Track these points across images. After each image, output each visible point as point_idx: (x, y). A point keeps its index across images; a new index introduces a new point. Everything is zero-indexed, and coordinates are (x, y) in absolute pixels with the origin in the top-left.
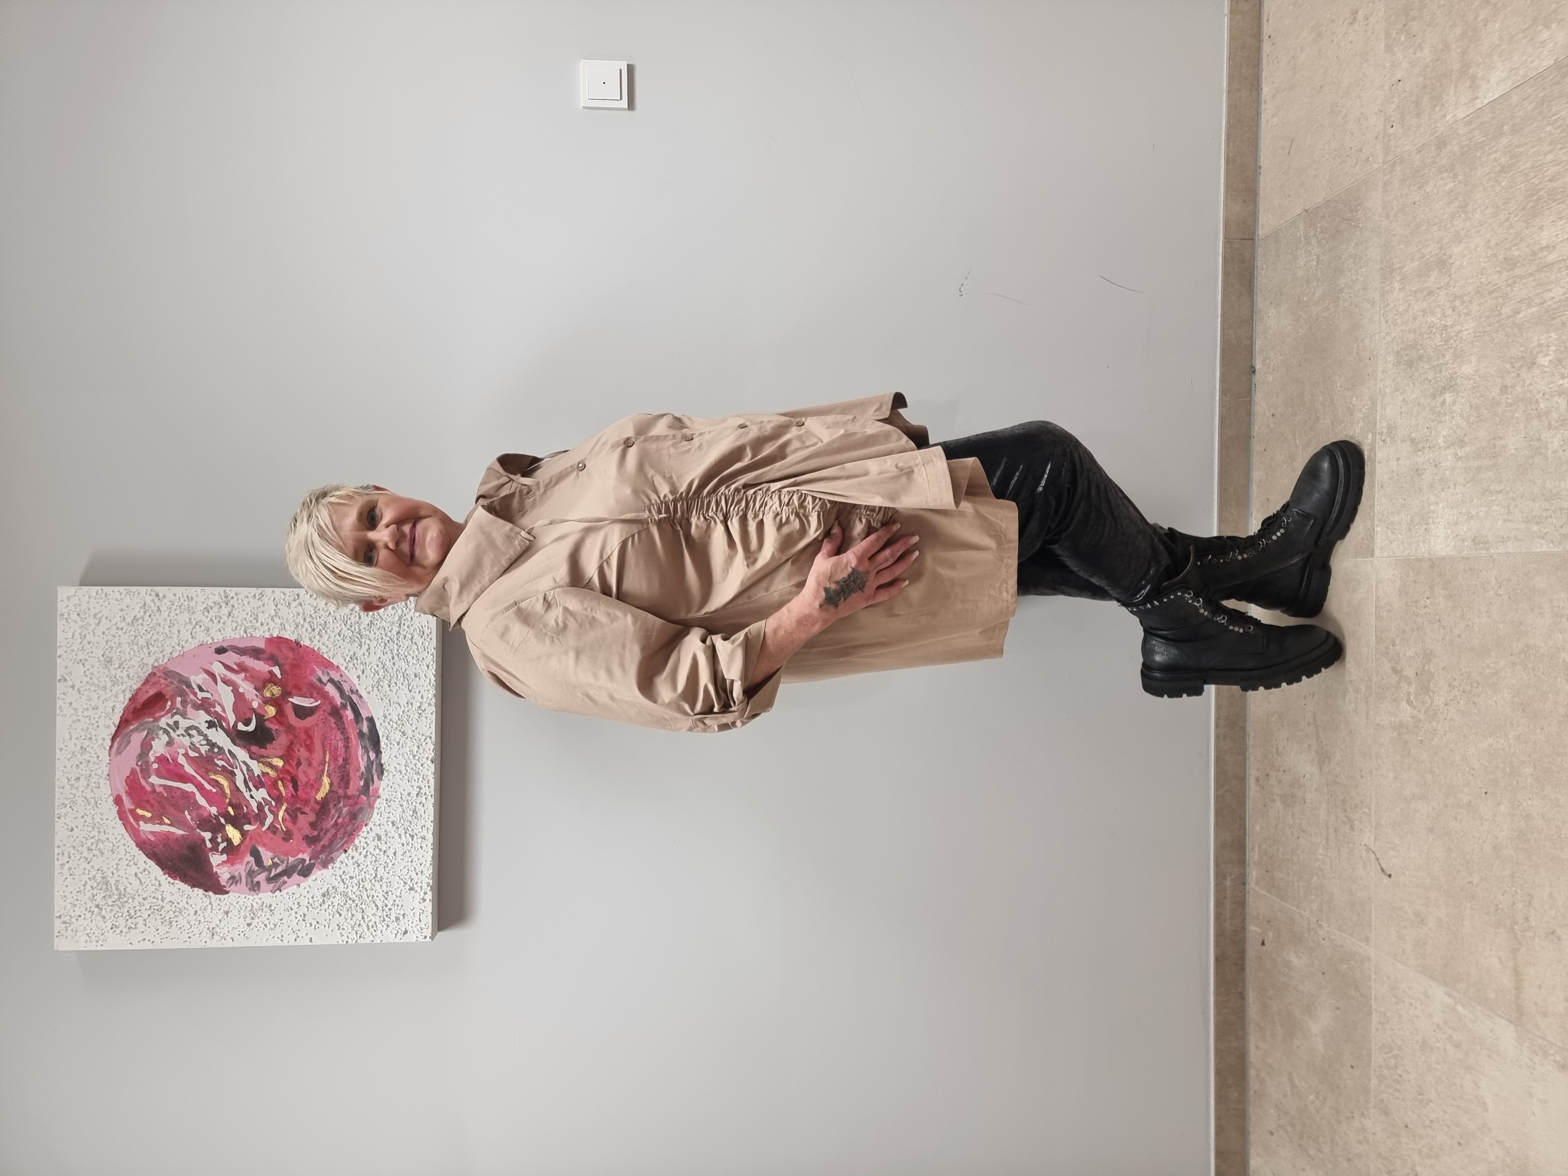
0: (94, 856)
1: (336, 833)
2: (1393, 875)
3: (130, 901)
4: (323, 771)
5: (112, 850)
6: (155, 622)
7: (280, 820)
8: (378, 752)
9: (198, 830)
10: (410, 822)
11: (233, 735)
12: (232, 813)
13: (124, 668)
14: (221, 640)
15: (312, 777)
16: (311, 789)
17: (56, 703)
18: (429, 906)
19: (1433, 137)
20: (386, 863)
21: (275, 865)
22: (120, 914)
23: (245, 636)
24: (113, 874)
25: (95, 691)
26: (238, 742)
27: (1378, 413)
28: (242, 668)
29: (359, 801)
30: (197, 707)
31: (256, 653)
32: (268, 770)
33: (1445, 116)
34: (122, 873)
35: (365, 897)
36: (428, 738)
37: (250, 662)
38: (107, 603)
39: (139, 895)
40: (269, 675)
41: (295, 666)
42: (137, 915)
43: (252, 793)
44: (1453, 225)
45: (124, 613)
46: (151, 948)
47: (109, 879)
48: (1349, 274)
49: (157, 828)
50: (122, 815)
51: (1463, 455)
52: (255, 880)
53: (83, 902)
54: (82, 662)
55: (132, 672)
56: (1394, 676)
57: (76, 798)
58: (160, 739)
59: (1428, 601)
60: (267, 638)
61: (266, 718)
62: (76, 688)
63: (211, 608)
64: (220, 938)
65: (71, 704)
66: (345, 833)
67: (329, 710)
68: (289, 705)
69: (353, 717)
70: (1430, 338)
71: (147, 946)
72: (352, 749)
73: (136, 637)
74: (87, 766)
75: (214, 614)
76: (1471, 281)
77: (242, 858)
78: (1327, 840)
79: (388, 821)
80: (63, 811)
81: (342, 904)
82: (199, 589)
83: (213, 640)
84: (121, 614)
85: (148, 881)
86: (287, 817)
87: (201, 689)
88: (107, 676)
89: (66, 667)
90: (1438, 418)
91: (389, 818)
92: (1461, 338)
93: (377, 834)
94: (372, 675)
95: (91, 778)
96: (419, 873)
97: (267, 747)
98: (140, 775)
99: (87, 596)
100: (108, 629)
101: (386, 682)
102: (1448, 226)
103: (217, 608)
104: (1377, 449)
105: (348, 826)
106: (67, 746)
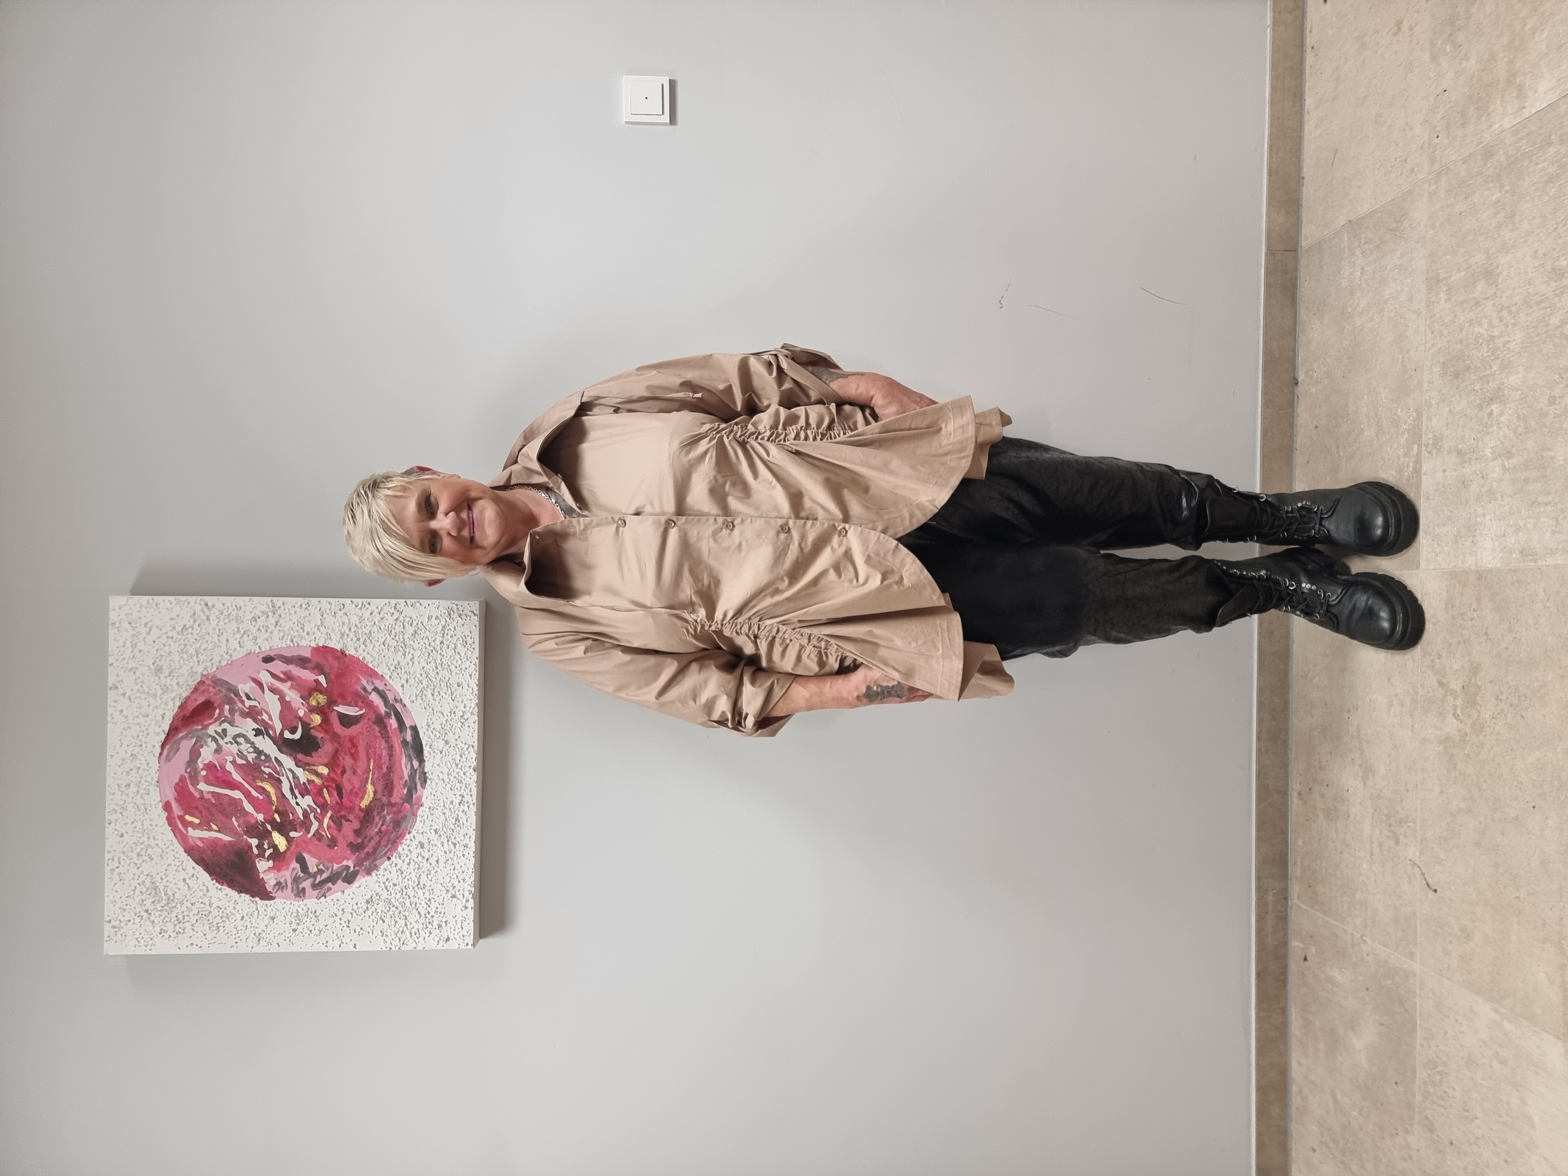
0: (143, 861)
1: (380, 841)
2: (1439, 890)
3: (179, 905)
4: (367, 779)
5: (161, 856)
6: (204, 631)
7: (326, 828)
8: (421, 761)
9: (245, 837)
10: (453, 830)
11: (280, 742)
12: (278, 820)
13: (174, 676)
14: (268, 650)
15: (357, 785)
16: (356, 797)
17: (107, 711)
18: (470, 914)
19: (1479, 147)
20: (428, 870)
21: (320, 872)
22: (169, 920)
24: (162, 879)
25: (145, 699)
26: (284, 749)
27: (1424, 424)
28: (289, 677)
29: (402, 809)
30: (245, 715)
31: (302, 662)
32: (313, 777)
33: (1491, 126)
34: (170, 878)
35: (408, 904)
36: (471, 747)
37: (296, 671)
38: (156, 613)
39: (187, 901)
40: (315, 684)
41: (340, 675)
42: (185, 920)
43: (297, 800)
44: (1499, 234)
45: (174, 622)
46: (199, 953)
47: (158, 884)
48: (1394, 285)
49: (206, 834)
50: (171, 821)
51: (1511, 466)
52: (301, 886)
53: (132, 907)
54: (133, 670)
55: (181, 680)
56: (1440, 689)
57: (127, 804)
58: (207, 745)
59: (1475, 614)
60: (313, 647)
61: (311, 726)
62: (127, 695)
63: (259, 617)
64: (266, 944)
65: (122, 711)
66: (388, 841)
67: (373, 719)
68: (335, 713)
69: (396, 726)
70: (1476, 348)
71: (195, 950)
72: (396, 757)
73: (185, 645)
74: (138, 773)
75: (262, 624)
76: (1518, 291)
77: (288, 865)
78: (1372, 854)
79: (430, 829)
80: (113, 817)
81: (386, 911)
82: (247, 599)
83: (260, 649)
84: (171, 623)
85: (196, 887)
86: (332, 824)
87: (249, 697)
88: (157, 684)
89: (117, 675)
90: (1485, 430)
91: (431, 826)
92: (1509, 348)
93: (420, 842)
94: (416, 684)
95: (141, 785)
96: (461, 881)
97: (313, 754)
98: (189, 783)
99: (138, 605)
100: (158, 638)
101: (429, 691)
102: (1494, 236)
103: (264, 617)
104: (1423, 460)
105: (392, 833)
106: (117, 753)
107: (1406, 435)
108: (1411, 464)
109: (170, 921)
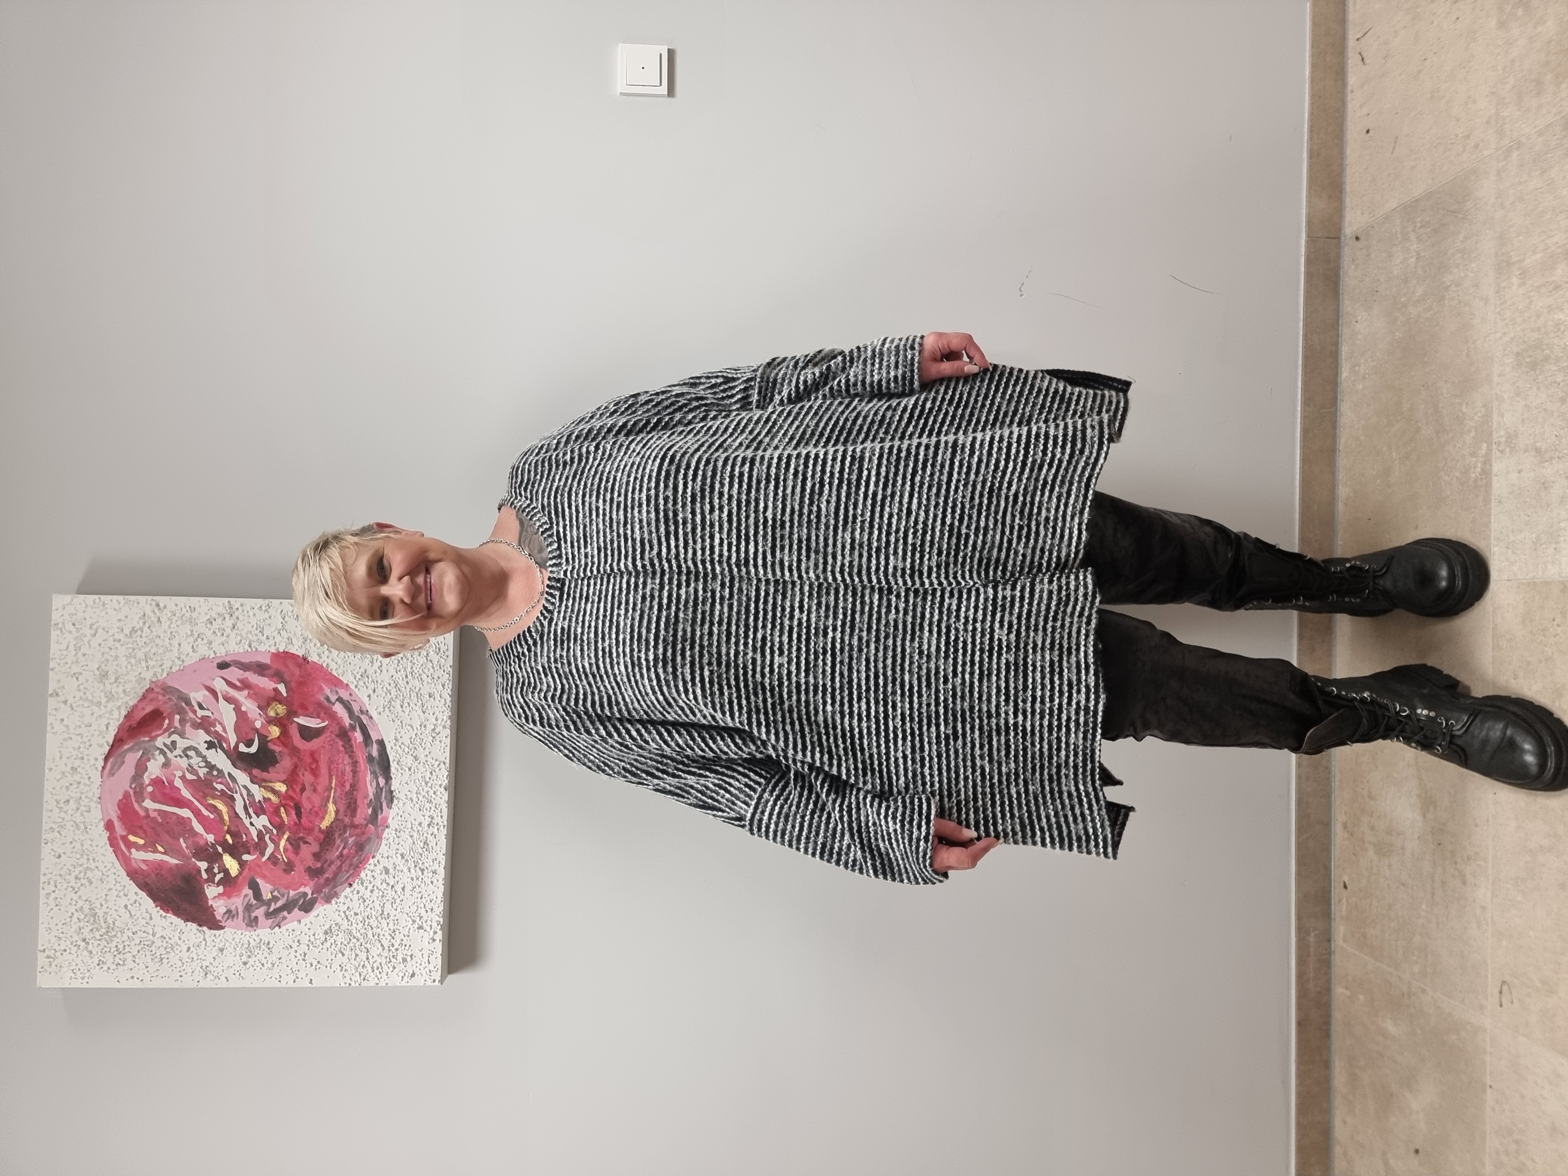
0: (82, 885)
1: (340, 867)
3: (119, 934)
4: (329, 797)
5: (101, 880)
6: (154, 634)
7: (282, 851)
8: (388, 778)
9: (193, 860)
10: (421, 855)
11: (234, 756)
12: (230, 841)
13: (120, 683)
14: (224, 655)
15: (317, 804)
16: (316, 817)
17: (46, 720)
18: (438, 947)
20: (393, 898)
21: (275, 899)
22: (108, 950)
23: (250, 650)
24: (101, 905)
25: (88, 707)
26: (238, 764)
27: (1494, 421)
28: (246, 685)
29: (366, 831)
30: (196, 726)
31: (260, 669)
32: (270, 795)
34: (111, 904)
35: (370, 936)
36: (442, 764)
37: (254, 678)
38: (104, 613)
39: (129, 929)
40: (274, 693)
41: (301, 684)
42: (126, 951)
43: (252, 820)
45: (123, 623)
46: (140, 987)
47: (97, 910)
48: (1456, 270)
49: (150, 856)
50: (112, 841)
52: (253, 915)
53: (69, 935)
54: (76, 675)
55: (128, 687)
57: (65, 822)
58: (156, 760)
60: (273, 653)
61: (268, 739)
62: (68, 703)
63: (215, 620)
64: (212, 978)
65: (62, 720)
66: (351, 865)
67: (337, 732)
69: (362, 740)
71: (136, 984)
72: (361, 775)
73: (134, 649)
74: (78, 788)
75: (217, 627)
77: (240, 891)
78: (1433, 895)
79: (396, 853)
80: (50, 836)
81: (345, 943)
82: (202, 599)
83: (215, 654)
84: (119, 624)
85: (138, 914)
86: (289, 847)
87: (201, 707)
88: (102, 691)
89: (59, 681)
91: (398, 849)
93: (384, 867)
94: (384, 695)
95: (81, 801)
96: (429, 911)
97: (270, 770)
98: (133, 799)
99: (84, 605)
100: (104, 641)
101: (398, 702)
103: (221, 619)
104: (1494, 460)
105: (354, 857)
106: (56, 766)
107: (1473, 434)
108: (1479, 465)
109: (110, 951)
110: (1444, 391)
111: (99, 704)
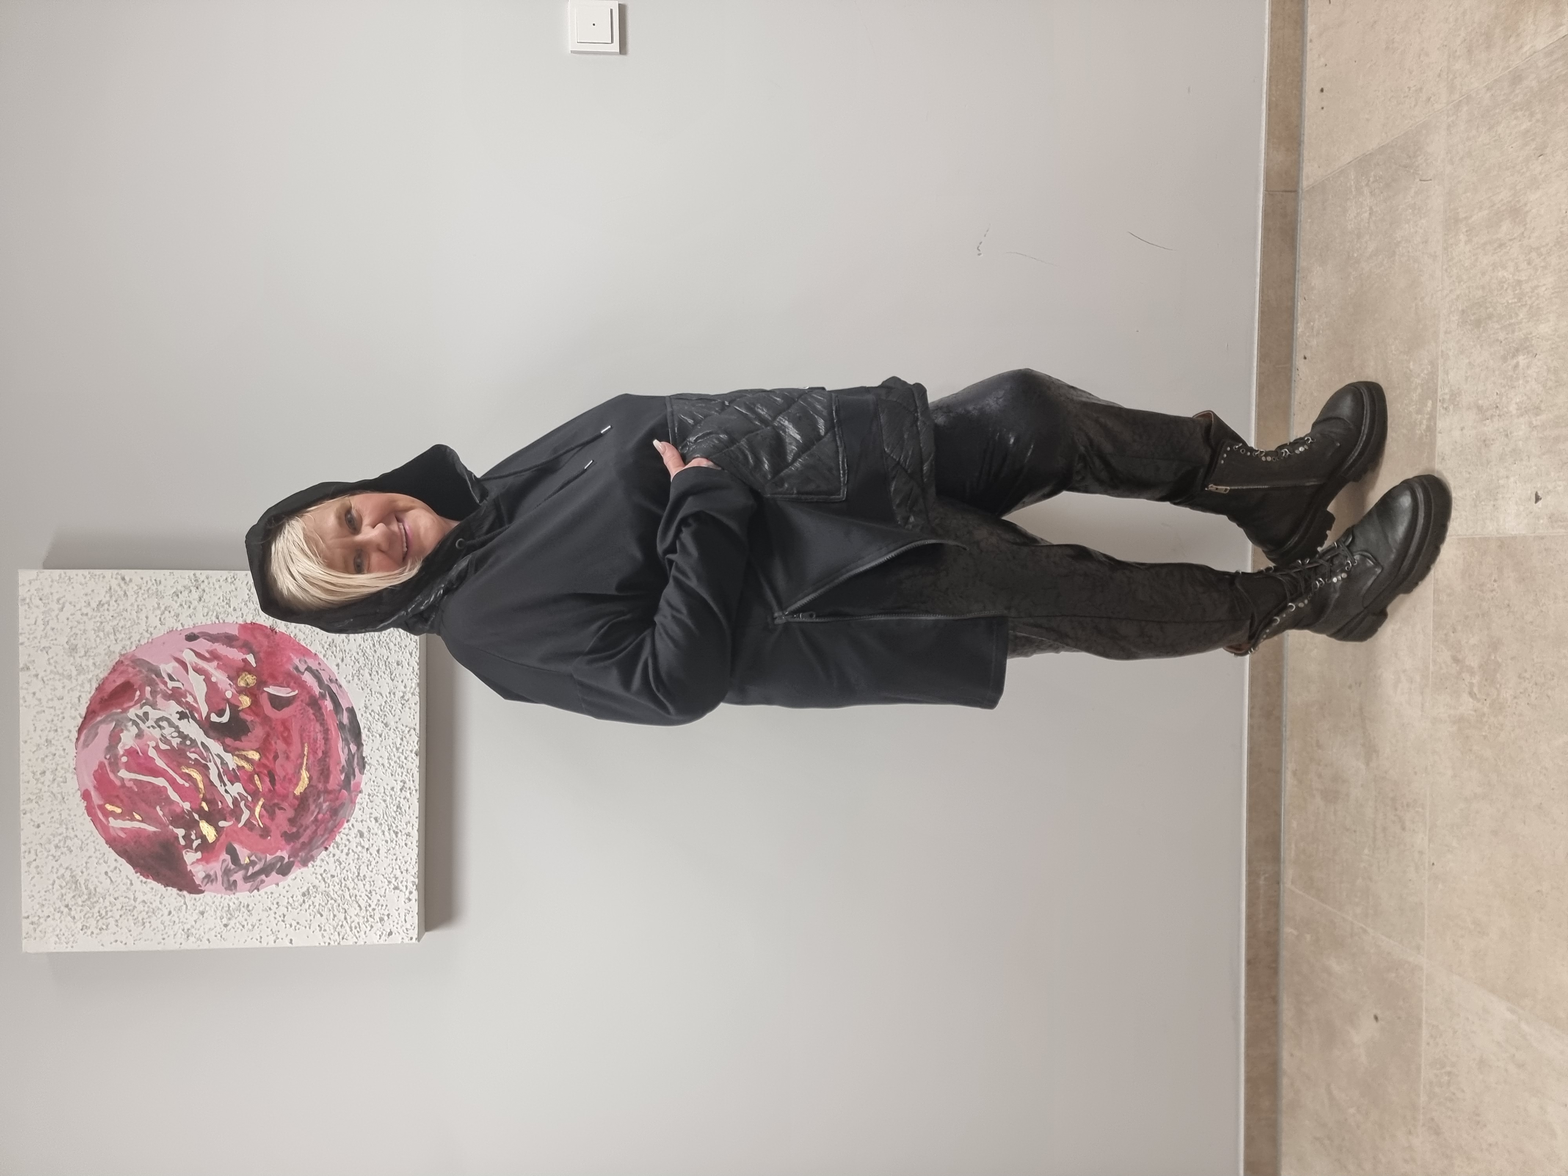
0: (62, 853)
1: (316, 830)
3: (101, 899)
4: (302, 764)
5: (81, 848)
6: (121, 607)
7: (257, 817)
8: (359, 745)
9: (171, 827)
10: (395, 818)
11: (207, 726)
12: (206, 809)
13: (89, 656)
14: (192, 627)
15: (291, 771)
16: (289, 783)
17: (18, 693)
18: (414, 906)
19: (1506, 72)
20: (369, 860)
21: (253, 863)
22: (90, 915)
23: (217, 622)
24: (82, 872)
25: (59, 680)
26: (211, 733)
27: (1439, 378)
28: (214, 656)
29: (340, 796)
30: (168, 697)
31: (229, 640)
32: (243, 763)
33: (1521, 47)
34: (91, 871)
35: (347, 897)
36: (412, 730)
37: (222, 649)
38: (70, 588)
39: (110, 895)
40: (242, 664)
41: (270, 654)
42: (109, 916)
43: (226, 787)
44: (1528, 169)
45: (89, 597)
46: (124, 950)
47: (78, 877)
48: (1407, 226)
49: (128, 824)
50: (90, 810)
51: (1539, 423)
52: (232, 879)
53: (51, 902)
54: (46, 650)
55: (98, 660)
56: (1454, 665)
57: (42, 793)
58: (127, 729)
59: (1496, 585)
60: (240, 624)
61: (240, 709)
62: (40, 676)
63: (181, 592)
64: (195, 940)
65: (34, 694)
66: (326, 830)
67: (307, 700)
68: (265, 695)
69: (332, 708)
70: (1501, 294)
71: (120, 947)
72: (332, 742)
73: (101, 623)
74: (53, 759)
75: (185, 599)
76: (1550, 231)
77: (218, 856)
78: (1375, 839)
79: (370, 817)
80: (28, 807)
81: (323, 904)
82: (167, 572)
83: (183, 626)
84: (85, 598)
85: (119, 880)
86: (264, 813)
87: (171, 678)
88: (72, 664)
89: (29, 655)
90: (1509, 384)
91: (371, 814)
92: (1538, 294)
93: (359, 831)
94: (352, 664)
95: (57, 773)
96: (404, 872)
97: (243, 738)
98: (108, 770)
99: (50, 580)
100: (72, 615)
101: (367, 671)
102: (1522, 171)
103: (187, 591)
104: (1437, 418)
105: (328, 822)
106: (31, 738)
107: (1419, 390)
108: (1425, 422)
109: (93, 916)
110: (1393, 347)
111: (70, 677)
